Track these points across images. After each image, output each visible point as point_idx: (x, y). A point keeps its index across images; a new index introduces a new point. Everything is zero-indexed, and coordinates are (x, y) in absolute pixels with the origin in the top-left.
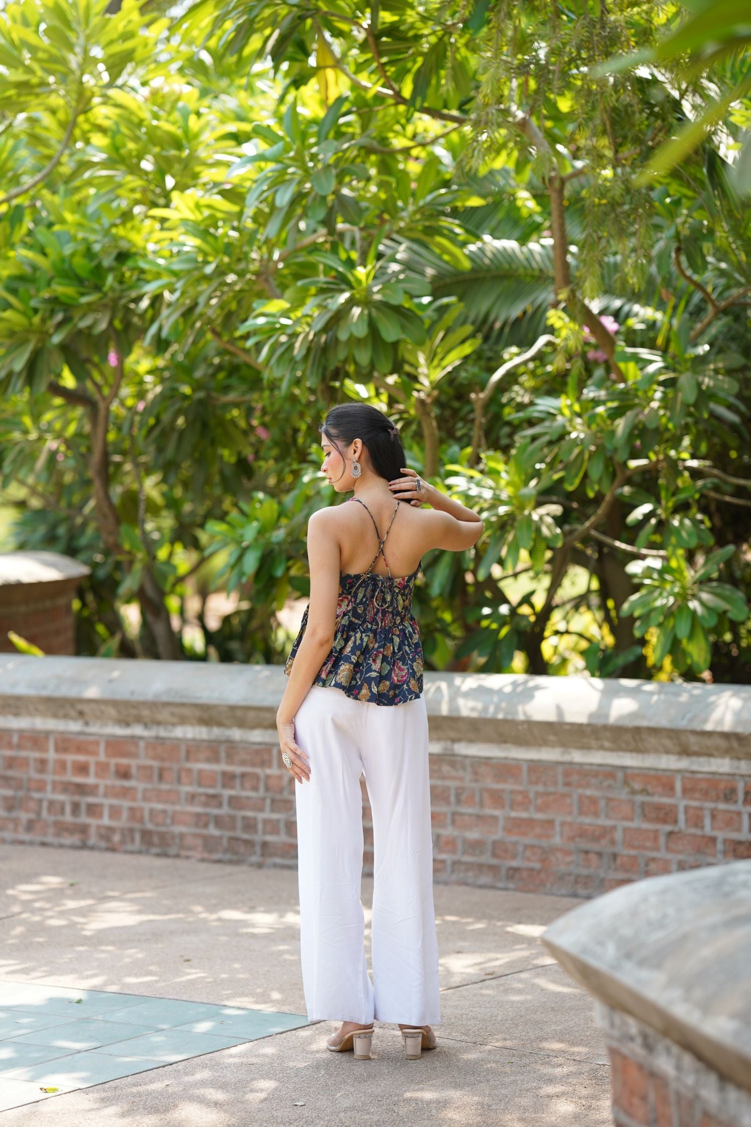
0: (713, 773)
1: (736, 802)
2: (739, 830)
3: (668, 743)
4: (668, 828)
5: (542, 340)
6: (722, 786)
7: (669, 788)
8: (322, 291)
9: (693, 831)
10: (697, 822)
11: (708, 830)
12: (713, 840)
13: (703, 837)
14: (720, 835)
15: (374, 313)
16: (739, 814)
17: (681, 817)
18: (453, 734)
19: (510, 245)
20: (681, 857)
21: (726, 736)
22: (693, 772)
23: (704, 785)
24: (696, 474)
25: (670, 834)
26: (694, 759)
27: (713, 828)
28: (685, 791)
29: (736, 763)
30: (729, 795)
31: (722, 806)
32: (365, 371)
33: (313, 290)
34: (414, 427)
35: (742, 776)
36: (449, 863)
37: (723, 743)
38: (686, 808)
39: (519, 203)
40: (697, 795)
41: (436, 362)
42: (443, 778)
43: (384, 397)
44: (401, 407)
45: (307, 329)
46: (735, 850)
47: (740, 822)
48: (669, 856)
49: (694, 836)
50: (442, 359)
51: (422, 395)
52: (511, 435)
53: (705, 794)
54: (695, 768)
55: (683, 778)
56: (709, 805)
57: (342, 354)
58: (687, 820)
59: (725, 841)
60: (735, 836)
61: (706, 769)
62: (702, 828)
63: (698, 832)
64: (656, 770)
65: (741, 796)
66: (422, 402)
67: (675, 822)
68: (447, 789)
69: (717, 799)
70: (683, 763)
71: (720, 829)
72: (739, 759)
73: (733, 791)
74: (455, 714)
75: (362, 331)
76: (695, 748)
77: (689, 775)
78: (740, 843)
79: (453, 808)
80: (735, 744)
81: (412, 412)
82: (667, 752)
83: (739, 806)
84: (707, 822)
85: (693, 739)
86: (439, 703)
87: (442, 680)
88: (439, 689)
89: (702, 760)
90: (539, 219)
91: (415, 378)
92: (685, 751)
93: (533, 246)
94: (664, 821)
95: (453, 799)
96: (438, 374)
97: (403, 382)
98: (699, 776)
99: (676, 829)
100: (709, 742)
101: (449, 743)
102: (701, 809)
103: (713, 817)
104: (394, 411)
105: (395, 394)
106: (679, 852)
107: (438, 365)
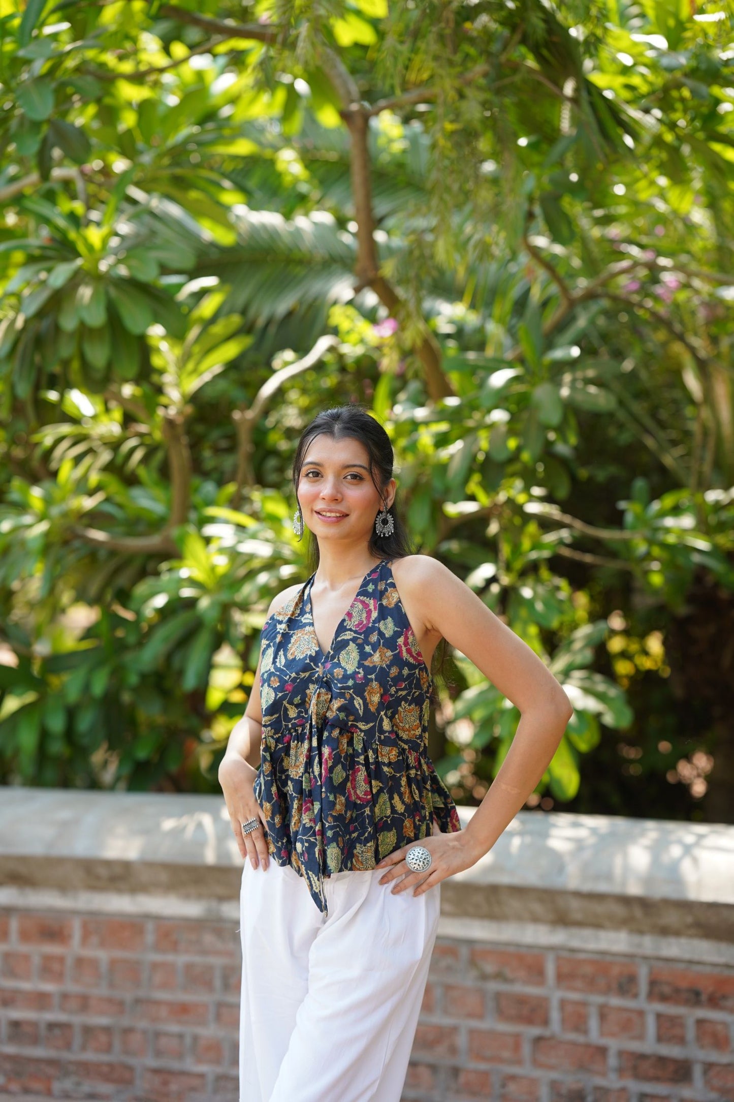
0: (603, 953)
1: (636, 996)
2: (641, 1037)
3: (537, 908)
4: (535, 1031)
5: (323, 343)
6: (615, 971)
7: (536, 972)
8: (32, 260)
9: (572, 1036)
10: (578, 1022)
11: (594, 1035)
12: (602, 1051)
13: (588, 1046)
14: (614, 1044)
15: (113, 292)
16: (641, 1013)
17: (555, 1015)
18: (221, 891)
19: (270, 219)
20: (554, 1075)
21: (626, 900)
22: (573, 950)
23: (588, 970)
24: (546, 524)
25: (538, 1040)
26: (575, 931)
27: (602, 1034)
28: (561, 977)
29: (636, 939)
30: (626, 985)
31: (615, 1001)
32: (98, 376)
33: (18, 257)
34: (159, 456)
35: (645, 958)
36: (210, 1078)
37: (620, 911)
38: (563, 1003)
39: (281, 166)
40: (579, 984)
41: (190, 366)
42: (204, 952)
43: (117, 415)
44: (143, 428)
45: (11, 314)
46: (635, 1068)
47: (643, 1025)
48: (537, 1073)
49: (574, 1044)
50: (199, 363)
51: (172, 412)
52: (281, 470)
53: (591, 983)
54: (575, 943)
55: (558, 959)
56: (597, 999)
57: (66, 350)
58: (563, 1021)
59: (621, 1054)
60: (635, 1046)
61: (592, 946)
62: (586, 1032)
63: (580, 1038)
64: (518, 945)
65: (643, 986)
66: (170, 423)
67: (546, 1022)
68: (210, 968)
69: (607, 991)
70: (558, 937)
71: (613, 1035)
72: (641, 932)
73: (632, 979)
74: (224, 862)
75: (97, 318)
76: (578, 916)
77: (565, 954)
78: (642, 1057)
79: (217, 996)
80: (638, 912)
81: (158, 435)
82: (536, 919)
83: (641, 1003)
84: (593, 1024)
85: (575, 904)
86: (201, 844)
87: (204, 810)
88: (200, 826)
89: (587, 932)
90: (304, 188)
91: (159, 390)
92: (562, 920)
93: (302, 222)
94: (529, 1020)
95: (218, 983)
96: (192, 384)
97: (145, 396)
98: (582, 956)
99: (547, 1033)
100: (600, 908)
101: (214, 904)
102: (584, 1004)
103: (603, 1017)
104: (128, 434)
105: (132, 409)
106: (551, 1068)
107: (195, 371)
